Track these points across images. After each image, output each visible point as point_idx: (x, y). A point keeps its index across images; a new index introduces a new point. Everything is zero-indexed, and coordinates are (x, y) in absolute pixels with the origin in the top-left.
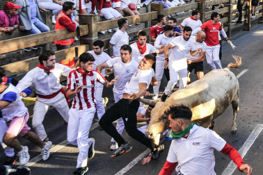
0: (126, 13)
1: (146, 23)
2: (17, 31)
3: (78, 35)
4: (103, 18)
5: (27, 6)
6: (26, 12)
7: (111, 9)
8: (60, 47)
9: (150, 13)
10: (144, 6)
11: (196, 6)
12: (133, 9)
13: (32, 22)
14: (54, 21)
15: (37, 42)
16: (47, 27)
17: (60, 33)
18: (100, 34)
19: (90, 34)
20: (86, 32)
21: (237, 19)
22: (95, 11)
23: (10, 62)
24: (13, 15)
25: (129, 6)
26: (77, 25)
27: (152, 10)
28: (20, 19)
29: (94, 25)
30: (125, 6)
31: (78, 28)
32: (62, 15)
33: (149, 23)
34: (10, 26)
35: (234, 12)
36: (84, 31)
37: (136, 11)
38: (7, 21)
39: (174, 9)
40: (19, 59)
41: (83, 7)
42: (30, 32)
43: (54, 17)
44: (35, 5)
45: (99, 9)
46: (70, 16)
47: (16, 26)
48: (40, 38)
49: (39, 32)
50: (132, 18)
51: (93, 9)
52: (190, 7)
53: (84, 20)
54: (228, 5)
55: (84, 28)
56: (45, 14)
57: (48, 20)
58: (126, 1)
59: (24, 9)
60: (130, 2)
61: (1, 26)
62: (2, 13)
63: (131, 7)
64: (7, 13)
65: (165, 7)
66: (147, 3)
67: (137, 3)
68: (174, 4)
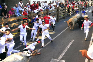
0: (40, 12)
1: (45, 14)
3: (28, 17)
4: (34, 13)
5: (16, 9)
6: (16, 11)
7: (36, 10)
10: (44, 10)
11: (57, 10)
12: (41, 11)
13: (17, 13)
14: (22, 13)
16: (21, 15)
17: (24, 16)
19: (31, 17)
20: (30, 16)
21: (67, 13)
22: (32, 11)
23: (12, 23)
24: (13, 12)
25: (40, 10)
27: (46, 11)
28: (14, 13)
29: (32, 14)
30: (39, 10)
31: (28, 15)
34: (12, 14)
35: (67, 11)
37: (42, 11)
38: (11, 13)
39: (51, 11)
40: (14, 23)
41: (30, 10)
42: (17, 16)
43: (22, 12)
44: (18, 9)
45: (33, 10)
47: (14, 14)
48: (19, 17)
49: (19, 16)
50: (41, 13)
51: (32, 10)
52: (55, 10)
53: (30, 13)
54: (65, 10)
55: (30, 15)
56: (20, 12)
57: (21, 13)
58: (40, 8)
59: (15, 10)
60: (41, 9)
61: (10, 14)
62: (10, 11)
63: (41, 10)
64: (11, 11)
65: (49, 10)
66: (45, 9)
67: (43, 9)
68: (52, 9)
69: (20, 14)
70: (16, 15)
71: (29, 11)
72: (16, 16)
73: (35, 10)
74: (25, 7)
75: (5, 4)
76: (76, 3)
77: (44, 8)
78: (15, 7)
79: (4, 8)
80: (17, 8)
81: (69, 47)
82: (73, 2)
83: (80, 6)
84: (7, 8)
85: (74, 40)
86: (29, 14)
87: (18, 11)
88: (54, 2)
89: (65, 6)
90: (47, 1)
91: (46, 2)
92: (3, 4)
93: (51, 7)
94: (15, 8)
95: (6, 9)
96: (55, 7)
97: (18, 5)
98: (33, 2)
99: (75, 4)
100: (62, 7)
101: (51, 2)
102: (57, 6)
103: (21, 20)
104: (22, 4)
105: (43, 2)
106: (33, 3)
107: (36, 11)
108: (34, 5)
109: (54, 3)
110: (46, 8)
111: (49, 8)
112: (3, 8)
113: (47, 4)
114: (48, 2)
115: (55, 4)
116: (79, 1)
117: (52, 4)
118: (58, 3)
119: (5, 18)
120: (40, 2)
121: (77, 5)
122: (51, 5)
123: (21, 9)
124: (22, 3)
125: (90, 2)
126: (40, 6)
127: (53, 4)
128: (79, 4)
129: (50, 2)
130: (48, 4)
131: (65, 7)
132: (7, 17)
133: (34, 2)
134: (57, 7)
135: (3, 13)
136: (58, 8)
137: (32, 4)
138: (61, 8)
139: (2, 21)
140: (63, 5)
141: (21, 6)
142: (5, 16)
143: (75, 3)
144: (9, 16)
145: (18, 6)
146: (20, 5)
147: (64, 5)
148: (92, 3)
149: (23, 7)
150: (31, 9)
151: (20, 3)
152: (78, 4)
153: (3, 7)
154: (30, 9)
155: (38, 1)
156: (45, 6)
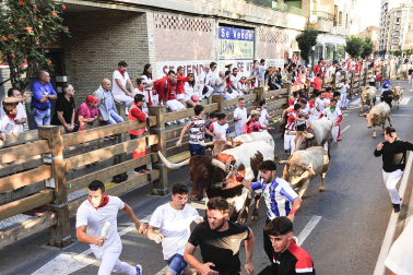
0: (189, 105)
3: (148, 126)
4: (169, 110)
5: (105, 99)
6: (104, 104)
7: (175, 101)
8: (133, 137)
9: (211, 104)
10: (206, 98)
11: (254, 97)
12: (195, 101)
13: (109, 114)
14: (127, 113)
15: (113, 132)
16: (121, 118)
17: (133, 123)
18: (166, 124)
19: (158, 125)
20: (154, 124)
23: (92, 150)
24: (93, 107)
25: (192, 98)
26: (147, 116)
27: (213, 101)
28: (99, 111)
29: (161, 116)
30: (188, 98)
32: (134, 106)
34: (92, 117)
36: (153, 122)
37: (198, 103)
38: (89, 112)
39: (233, 100)
40: (100, 147)
41: (152, 99)
42: (107, 123)
43: (126, 109)
45: (165, 101)
46: (140, 107)
47: (96, 117)
48: (116, 128)
49: (115, 122)
51: (160, 101)
52: (249, 99)
53: (153, 111)
54: (287, 96)
55: (153, 118)
56: (119, 106)
57: (122, 111)
58: (189, 92)
59: (103, 102)
60: (193, 94)
61: (85, 116)
62: (84, 105)
64: (89, 105)
65: (225, 99)
66: (208, 95)
67: (199, 95)
68: (233, 95)
70: (106, 119)
72: (104, 123)
73: (172, 98)
74: (136, 91)
75: (65, 79)
76: (332, 69)
77: (205, 90)
78: (101, 87)
79: (64, 93)
80: (109, 92)
84: (72, 93)
85: (320, 217)
86: (150, 114)
87: (111, 103)
88: (245, 66)
90: (218, 62)
91: (213, 65)
92: (58, 79)
93: (230, 88)
94: (100, 93)
95: (72, 98)
96: (249, 85)
98: (166, 67)
99: (327, 74)
100: (272, 87)
102: (253, 84)
103: (123, 136)
104: (124, 79)
105: (201, 66)
106: (164, 72)
107: (175, 105)
108: (170, 81)
109: (245, 69)
110: (211, 89)
111: (222, 89)
112: (61, 95)
114: (221, 68)
115: (247, 74)
116: (344, 61)
117: (235, 75)
118: (257, 69)
119: (67, 131)
120: (191, 69)
121: (334, 76)
122: (232, 78)
123: (121, 96)
124: (126, 74)
125: (392, 61)
127: (240, 75)
128: (343, 74)
129: (228, 66)
130: (221, 76)
131: (287, 86)
132: (72, 127)
133: (167, 70)
134: (256, 85)
135: (60, 114)
136: (259, 88)
137: (160, 75)
139: (59, 143)
140: (280, 77)
141: (120, 86)
142: (69, 122)
143: (328, 67)
144: (83, 124)
146: (117, 80)
147: (284, 77)
148: (397, 67)
149: (129, 90)
151: (117, 74)
152: (338, 73)
153: (59, 89)
154: (154, 94)
155: (183, 64)
156: (207, 82)
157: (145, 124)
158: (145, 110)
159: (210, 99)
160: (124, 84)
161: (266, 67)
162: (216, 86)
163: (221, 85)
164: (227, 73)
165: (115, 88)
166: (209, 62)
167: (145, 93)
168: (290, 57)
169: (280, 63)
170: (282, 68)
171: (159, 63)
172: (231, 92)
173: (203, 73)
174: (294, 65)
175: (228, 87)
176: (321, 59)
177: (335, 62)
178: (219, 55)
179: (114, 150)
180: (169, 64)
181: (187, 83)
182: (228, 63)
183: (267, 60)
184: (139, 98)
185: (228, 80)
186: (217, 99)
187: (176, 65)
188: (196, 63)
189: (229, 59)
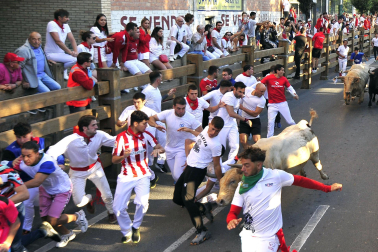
0: (156, 67)
1: (181, 79)
2: (20, 89)
3: (96, 94)
4: (128, 73)
5: (33, 58)
6: (32, 66)
7: (137, 62)
8: (73, 109)
9: (185, 66)
10: (179, 57)
11: (243, 58)
12: (164, 62)
13: (39, 78)
14: (66, 77)
15: (44, 103)
16: (57, 84)
18: (123, 92)
19: (110, 93)
20: (106, 91)
21: (294, 75)
22: (118, 64)
24: (15, 70)
25: (160, 58)
26: (95, 81)
27: (189, 62)
28: (24, 75)
29: (115, 82)
30: (155, 58)
31: (96, 85)
32: (76, 69)
33: (185, 79)
34: (12, 82)
35: (291, 65)
36: (104, 89)
37: (169, 64)
38: (7, 76)
39: (215, 61)
41: (103, 59)
43: (66, 72)
44: (43, 57)
45: (122, 62)
46: (86, 71)
47: (19, 83)
48: (49, 97)
49: (48, 90)
50: (164, 73)
51: (115, 61)
52: (235, 59)
53: (103, 75)
54: (283, 56)
55: (103, 85)
56: (55, 68)
57: (58, 75)
58: (156, 51)
59: (29, 62)
60: (160, 53)
63: (162, 59)
64: (7, 66)
65: (204, 59)
66: (181, 54)
67: (170, 54)
68: (216, 55)
69: (51, 80)
70: (33, 85)
71: (100, 64)
72: (31, 91)
73: (133, 57)
76: (337, 26)
77: (178, 48)
78: (27, 43)
80: (40, 50)
81: (304, 242)
82: (320, 21)
83: (357, 40)
85: (327, 207)
87: (43, 63)
88: (231, 19)
89: (284, 36)
90: (196, 14)
93: (212, 45)
94: (25, 49)
96: (236, 42)
97: (43, 35)
98: (125, 18)
99: (331, 31)
100: (266, 46)
101: (215, 21)
102: (241, 41)
103: (59, 108)
104: (64, 32)
105: (173, 17)
106: (122, 24)
107: (137, 66)
109: (231, 23)
110: (186, 47)
111: (201, 47)
113: (192, 30)
114: (199, 21)
115: (233, 29)
116: (351, 16)
117: (219, 30)
118: (246, 23)
120: (160, 21)
121: (340, 33)
122: (215, 34)
123: (57, 55)
126: (160, 40)
127: (224, 30)
129: (209, 19)
130: (199, 30)
131: (284, 45)
133: (126, 22)
134: (245, 43)
136: (248, 47)
137: (116, 27)
138: (264, 47)
140: (274, 33)
141: (56, 42)
145: (44, 40)
146: (52, 34)
147: (279, 34)
150: (111, 56)
151: (53, 26)
152: (345, 30)
154: (107, 53)
155: (149, 14)
156: (181, 38)
157: (92, 91)
158: (92, 74)
159: (185, 60)
160: (63, 38)
161: (257, 21)
162: (193, 43)
163: (199, 42)
164: (208, 27)
165: (49, 44)
166: (184, 13)
167: (93, 52)
168: (287, 9)
169: (275, 17)
170: (278, 23)
171: (114, 12)
172: (212, 51)
173: (175, 26)
174: (292, 19)
175: (209, 44)
176: (325, 13)
177: (341, 17)
178: (197, 6)
179: (45, 127)
180: (129, 14)
181: (153, 39)
182: (209, 14)
183: (258, 13)
184: (83, 59)
185: (209, 37)
186: (194, 59)
187: (139, 16)
188: (167, 13)
189: (210, 10)
